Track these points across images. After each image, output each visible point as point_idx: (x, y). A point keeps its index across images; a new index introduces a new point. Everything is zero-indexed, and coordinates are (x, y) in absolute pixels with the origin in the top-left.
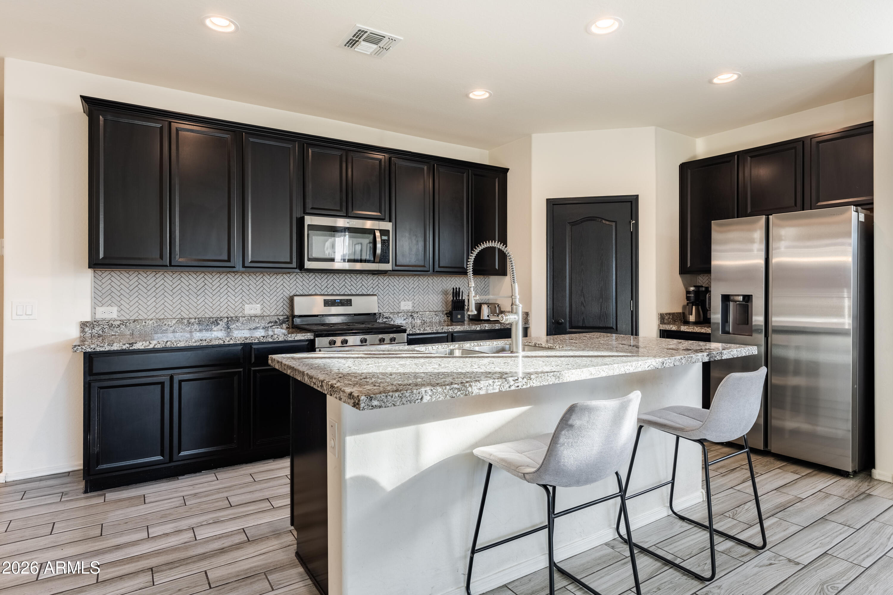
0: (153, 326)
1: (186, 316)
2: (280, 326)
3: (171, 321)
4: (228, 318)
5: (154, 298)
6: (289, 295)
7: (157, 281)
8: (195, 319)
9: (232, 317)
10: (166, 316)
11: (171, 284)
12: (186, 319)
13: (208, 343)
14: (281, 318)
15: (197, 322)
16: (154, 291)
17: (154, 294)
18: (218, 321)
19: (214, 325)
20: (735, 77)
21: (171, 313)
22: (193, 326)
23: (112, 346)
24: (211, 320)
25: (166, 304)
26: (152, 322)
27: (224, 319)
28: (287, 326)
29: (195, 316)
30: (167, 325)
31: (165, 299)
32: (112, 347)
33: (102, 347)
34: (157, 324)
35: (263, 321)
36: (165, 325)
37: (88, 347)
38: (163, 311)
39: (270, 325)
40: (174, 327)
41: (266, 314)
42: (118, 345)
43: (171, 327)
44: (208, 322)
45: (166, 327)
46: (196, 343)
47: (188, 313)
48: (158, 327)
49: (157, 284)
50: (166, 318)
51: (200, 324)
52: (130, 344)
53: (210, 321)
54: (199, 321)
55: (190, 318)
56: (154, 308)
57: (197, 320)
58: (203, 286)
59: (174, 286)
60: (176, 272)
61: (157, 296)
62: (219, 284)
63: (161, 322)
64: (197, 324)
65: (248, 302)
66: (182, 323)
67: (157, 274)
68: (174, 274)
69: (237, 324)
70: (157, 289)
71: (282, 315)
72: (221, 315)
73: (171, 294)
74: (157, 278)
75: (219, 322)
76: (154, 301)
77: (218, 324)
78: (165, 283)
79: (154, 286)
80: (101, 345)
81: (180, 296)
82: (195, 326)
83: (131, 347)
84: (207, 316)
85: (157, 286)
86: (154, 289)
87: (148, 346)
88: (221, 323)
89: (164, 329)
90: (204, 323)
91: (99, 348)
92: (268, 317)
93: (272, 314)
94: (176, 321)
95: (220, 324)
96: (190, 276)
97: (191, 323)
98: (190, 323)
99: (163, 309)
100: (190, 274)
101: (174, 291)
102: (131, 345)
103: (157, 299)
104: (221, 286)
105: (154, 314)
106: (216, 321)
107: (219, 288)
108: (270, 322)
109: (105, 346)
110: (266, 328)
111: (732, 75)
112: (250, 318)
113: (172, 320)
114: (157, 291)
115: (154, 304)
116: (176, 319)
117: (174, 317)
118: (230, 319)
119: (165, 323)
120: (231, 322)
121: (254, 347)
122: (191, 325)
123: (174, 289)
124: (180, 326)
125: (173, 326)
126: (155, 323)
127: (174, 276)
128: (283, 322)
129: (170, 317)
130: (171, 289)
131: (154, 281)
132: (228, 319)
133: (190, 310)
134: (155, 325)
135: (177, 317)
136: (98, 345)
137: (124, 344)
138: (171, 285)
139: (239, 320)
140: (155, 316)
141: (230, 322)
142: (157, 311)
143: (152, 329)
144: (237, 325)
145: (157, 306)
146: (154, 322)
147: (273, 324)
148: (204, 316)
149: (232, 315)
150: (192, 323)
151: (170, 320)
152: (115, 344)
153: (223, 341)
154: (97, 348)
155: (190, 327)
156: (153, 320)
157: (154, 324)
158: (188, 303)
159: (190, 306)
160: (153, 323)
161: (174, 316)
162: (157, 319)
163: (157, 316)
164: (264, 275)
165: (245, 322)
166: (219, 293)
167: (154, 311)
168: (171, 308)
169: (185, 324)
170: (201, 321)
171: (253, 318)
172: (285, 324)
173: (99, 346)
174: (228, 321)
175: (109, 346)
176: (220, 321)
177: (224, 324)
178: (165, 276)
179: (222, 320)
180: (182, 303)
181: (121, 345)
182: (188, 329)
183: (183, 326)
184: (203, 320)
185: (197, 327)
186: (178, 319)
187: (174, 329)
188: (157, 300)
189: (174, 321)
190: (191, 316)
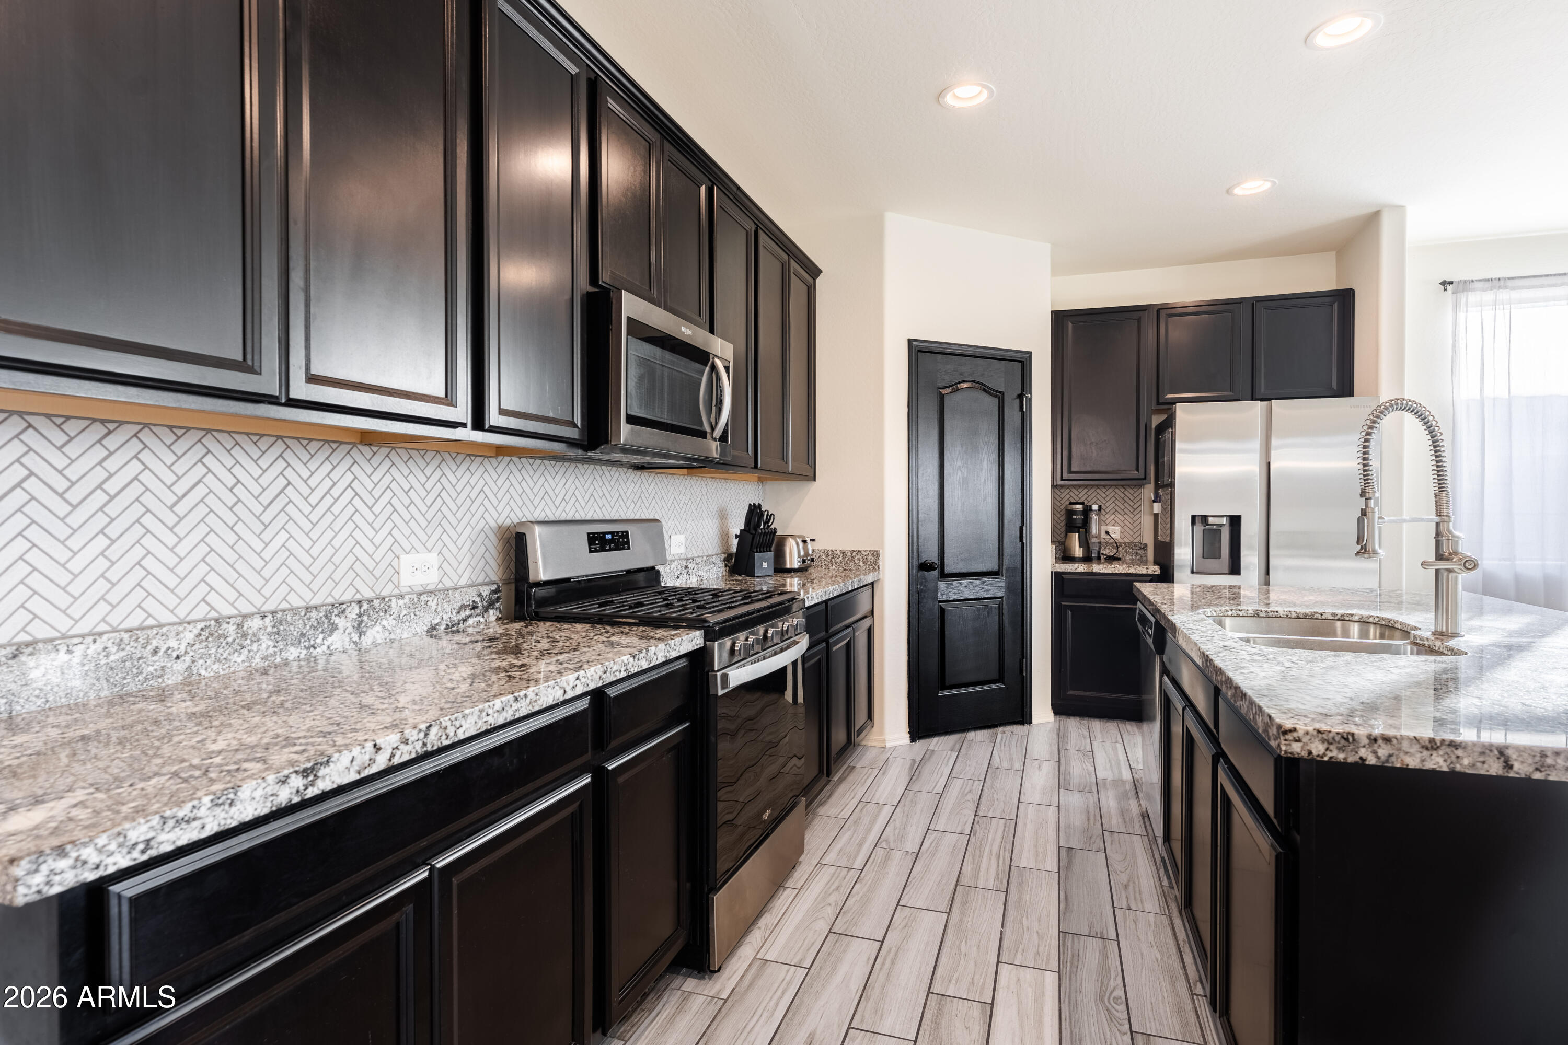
0: (103, 662)
1: (227, 610)
2: (483, 617)
3: (178, 634)
4: (359, 603)
5: (102, 542)
6: (496, 521)
7: (112, 464)
8: (263, 617)
9: (370, 601)
10: (150, 615)
11: (169, 478)
12: (232, 621)
13: (530, 707)
14: (486, 591)
15: (269, 629)
16: (101, 509)
17: (101, 520)
18: (333, 617)
19: (322, 632)
20: (1268, 185)
21: (172, 601)
22: (255, 647)
23: (231, 805)
24: (314, 614)
25: (149, 562)
26: (99, 646)
27: (349, 609)
28: (498, 614)
29: (258, 606)
30: (161, 653)
31: (148, 541)
32: (234, 809)
33: (188, 822)
34: (122, 654)
35: (446, 605)
36: (155, 652)
37: (113, 847)
38: (139, 594)
39: (463, 615)
40: (188, 658)
41: (449, 584)
42: (259, 793)
43: (178, 657)
44: (305, 625)
45: (160, 660)
46: (504, 714)
47: (231, 595)
48: (128, 664)
49: (111, 476)
50: (151, 622)
51: (278, 633)
52: (305, 773)
53: (309, 619)
54: (278, 623)
55: (245, 617)
56: (102, 585)
57: (267, 620)
58: (282, 491)
59: (180, 489)
60: (188, 429)
61: (113, 531)
62: (328, 483)
63: (136, 640)
64: (270, 634)
65: (407, 547)
66: (219, 637)
67: (110, 432)
68: (179, 438)
69: (384, 622)
70: (112, 498)
71: (486, 584)
72: (337, 594)
73: (171, 519)
74: (111, 454)
75: (336, 620)
76: (102, 554)
77: (334, 628)
78: (146, 477)
79: (100, 486)
80: (181, 814)
81: (203, 529)
82: (264, 646)
83: (312, 784)
84: (297, 602)
85: (112, 487)
86: (99, 498)
87: (372, 761)
88: (340, 622)
89: (151, 669)
90: (292, 628)
91: (172, 836)
92: (457, 592)
93: (463, 582)
94: (196, 631)
95: (340, 626)
96: (237, 452)
97: (250, 632)
98: (245, 636)
99: (138, 585)
100: (237, 443)
101: (181, 509)
102: (311, 778)
103: (113, 542)
104: (336, 492)
105: (103, 608)
106: (326, 616)
107: (328, 500)
108: (463, 607)
109: (202, 812)
110: (453, 626)
111: (1262, 182)
112: (416, 600)
113: (181, 628)
114: (113, 510)
115: (102, 563)
116: (195, 621)
117: (182, 617)
118: (365, 606)
119: (155, 643)
120: (369, 615)
121: (612, 692)
122: (248, 641)
123: (180, 499)
124: (213, 650)
125: (186, 652)
126: (114, 649)
127: (180, 447)
128: (491, 605)
129: (166, 617)
130: (170, 499)
131: (100, 463)
132: (360, 607)
133: (241, 584)
134: (112, 658)
135: (192, 617)
136: (164, 820)
137: (284, 781)
138: (169, 483)
139: (389, 607)
140: (103, 620)
141: (365, 618)
142: (113, 597)
143: (98, 679)
144: (384, 627)
145: (113, 575)
146: (109, 644)
147: (468, 612)
148: (285, 605)
149: (368, 594)
150: (254, 635)
151: (172, 628)
152: (245, 792)
153: (562, 691)
154: (163, 837)
155: (245, 651)
156: (105, 637)
157: (107, 656)
158: (231, 556)
159: (240, 566)
160: (106, 648)
161: (182, 612)
162: (115, 630)
163: (114, 619)
164: (443, 460)
165: (404, 612)
166: (329, 517)
167: (102, 598)
168: (172, 581)
169: (230, 640)
170: (281, 623)
171: (424, 598)
172: (493, 608)
173: (171, 823)
174: (360, 615)
175: (218, 810)
176: (338, 615)
177: (349, 625)
178: (146, 446)
179: (343, 612)
180: (212, 559)
181: (270, 790)
182: (239, 660)
183: (220, 650)
184: (289, 619)
185: (268, 647)
186: (203, 625)
187: (190, 667)
188: (113, 547)
189: (189, 636)
190: (246, 609)
